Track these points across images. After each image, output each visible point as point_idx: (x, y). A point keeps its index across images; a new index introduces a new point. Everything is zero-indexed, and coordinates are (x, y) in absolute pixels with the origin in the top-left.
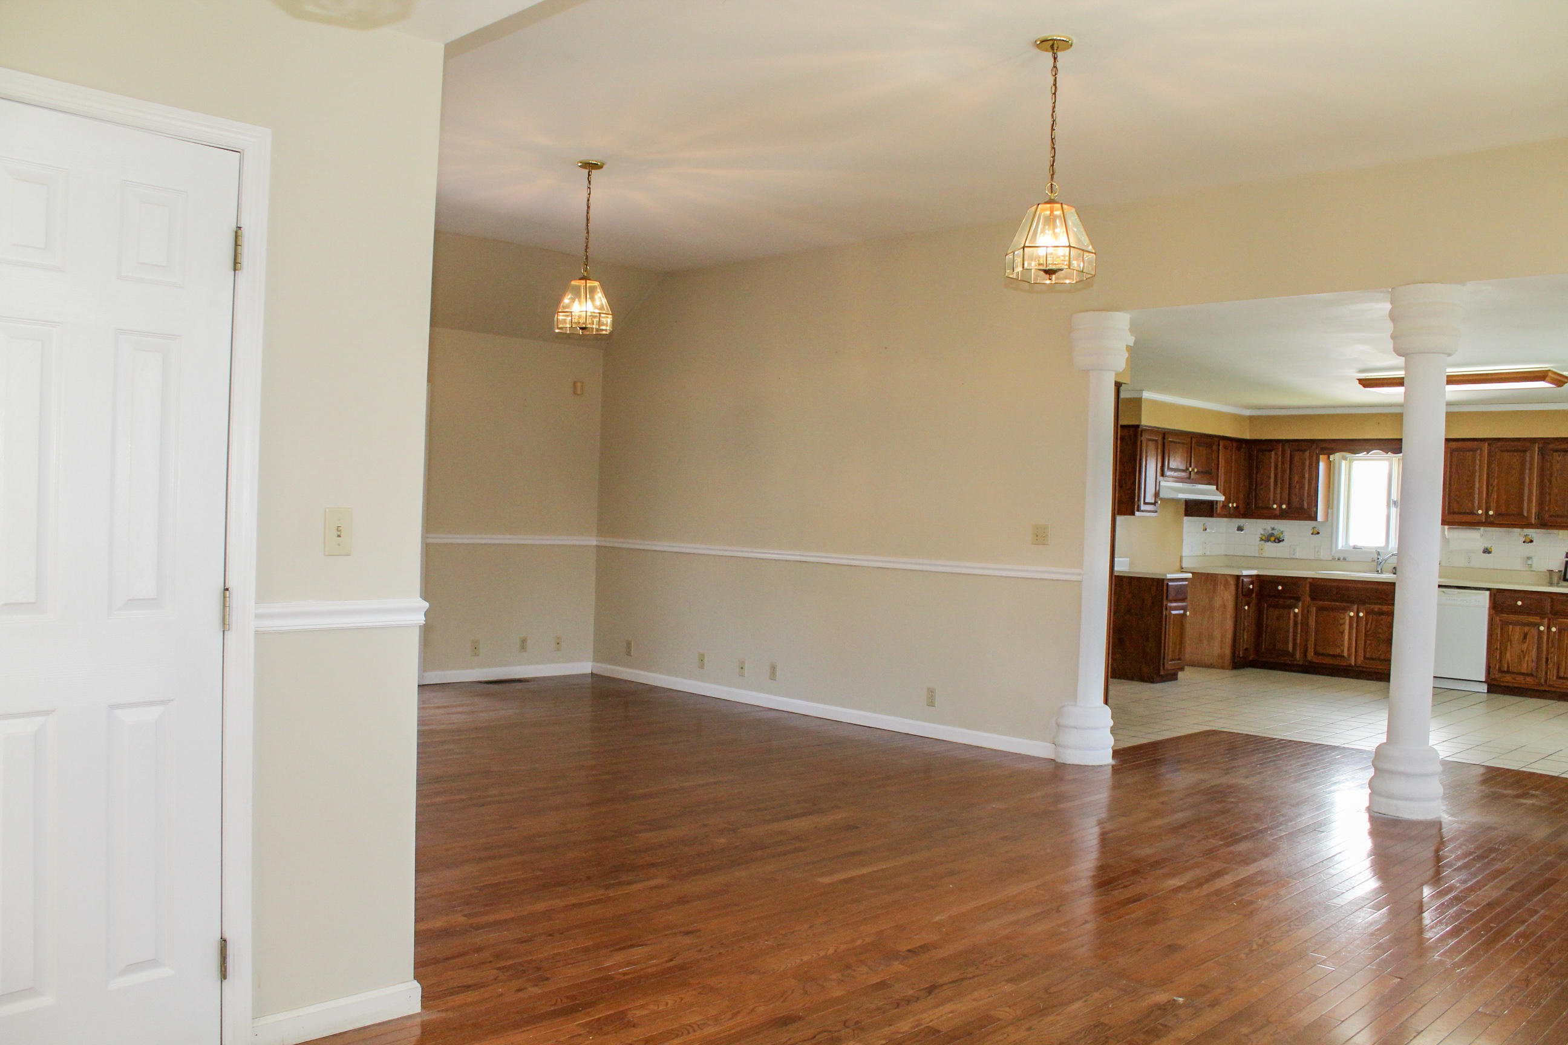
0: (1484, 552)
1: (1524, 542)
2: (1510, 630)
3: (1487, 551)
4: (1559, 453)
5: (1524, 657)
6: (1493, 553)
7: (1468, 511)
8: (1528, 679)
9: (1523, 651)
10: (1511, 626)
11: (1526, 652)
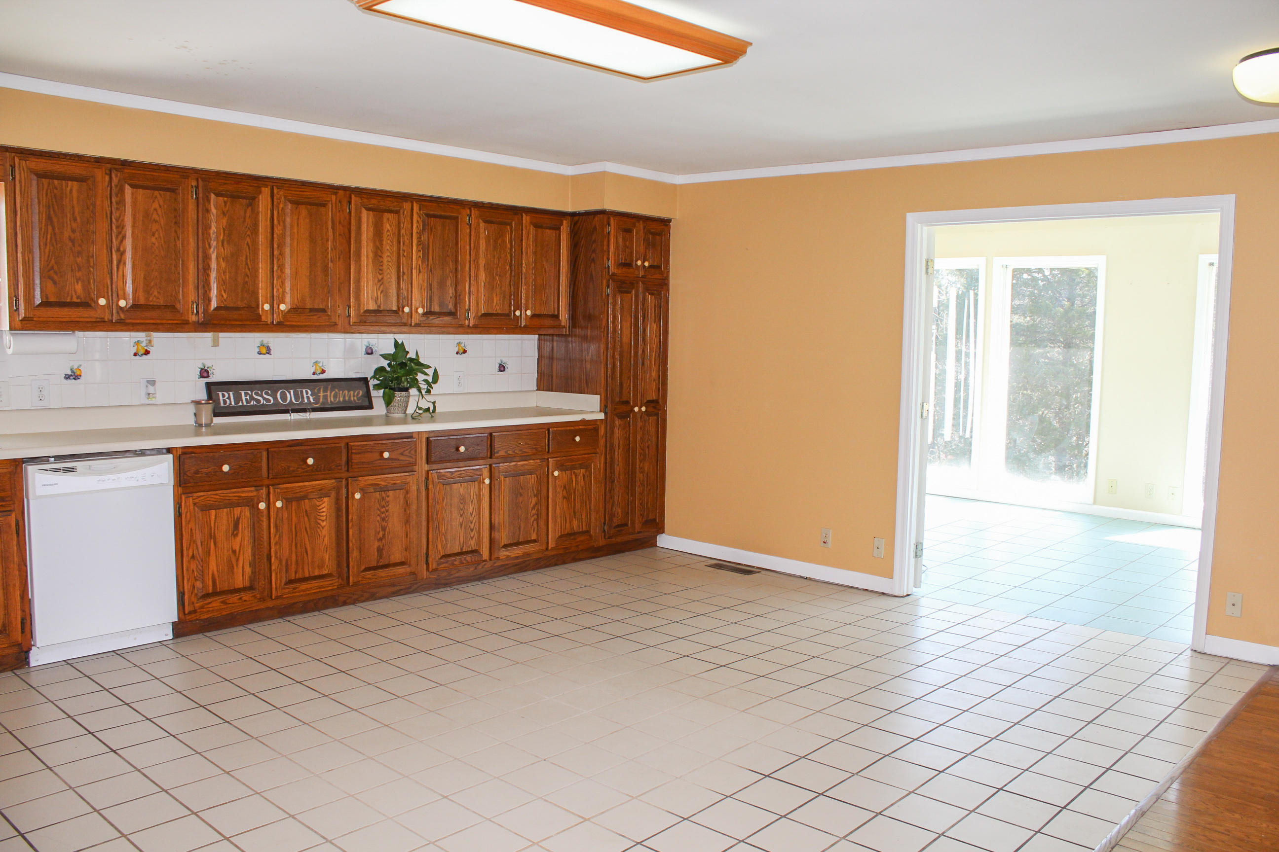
0: (67, 377)
1: (135, 355)
2: (213, 517)
3: (74, 376)
4: (226, 199)
5: (237, 560)
6: (82, 378)
7: (75, 300)
8: (246, 596)
9: (234, 552)
10: (213, 512)
11: (240, 551)
